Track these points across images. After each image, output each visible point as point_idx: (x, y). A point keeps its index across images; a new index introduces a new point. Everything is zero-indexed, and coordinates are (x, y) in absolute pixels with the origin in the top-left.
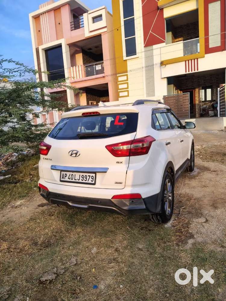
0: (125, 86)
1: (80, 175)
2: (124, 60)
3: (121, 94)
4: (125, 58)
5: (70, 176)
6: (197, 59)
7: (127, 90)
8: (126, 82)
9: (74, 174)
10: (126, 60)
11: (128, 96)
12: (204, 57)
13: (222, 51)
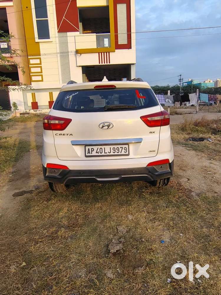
0: (39, 70)
1: (110, 148)
2: (36, 42)
3: (34, 78)
4: (37, 40)
5: (99, 149)
6: (109, 53)
7: (40, 74)
8: (39, 65)
9: (103, 147)
10: (39, 42)
11: (42, 81)
12: (115, 52)
13: (129, 49)
